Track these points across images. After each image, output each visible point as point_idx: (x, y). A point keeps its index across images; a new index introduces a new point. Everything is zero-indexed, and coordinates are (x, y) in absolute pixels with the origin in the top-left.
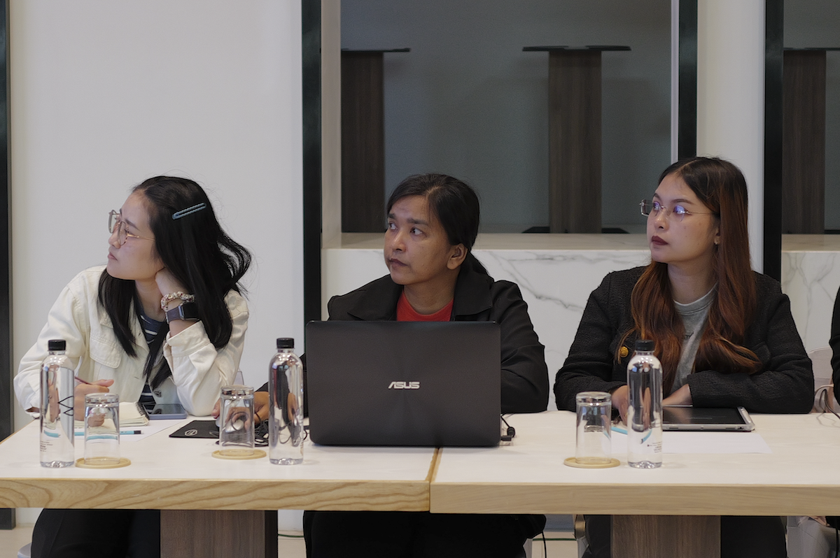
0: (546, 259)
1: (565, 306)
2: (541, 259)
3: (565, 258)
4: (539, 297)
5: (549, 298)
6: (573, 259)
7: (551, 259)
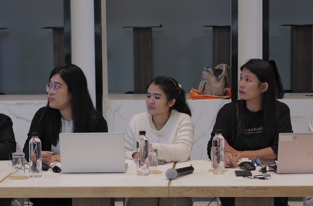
0: (20, 104)
1: (27, 121)
2: (18, 104)
3: (27, 104)
4: (18, 118)
5: (21, 118)
6: (30, 104)
7: (22, 104)
